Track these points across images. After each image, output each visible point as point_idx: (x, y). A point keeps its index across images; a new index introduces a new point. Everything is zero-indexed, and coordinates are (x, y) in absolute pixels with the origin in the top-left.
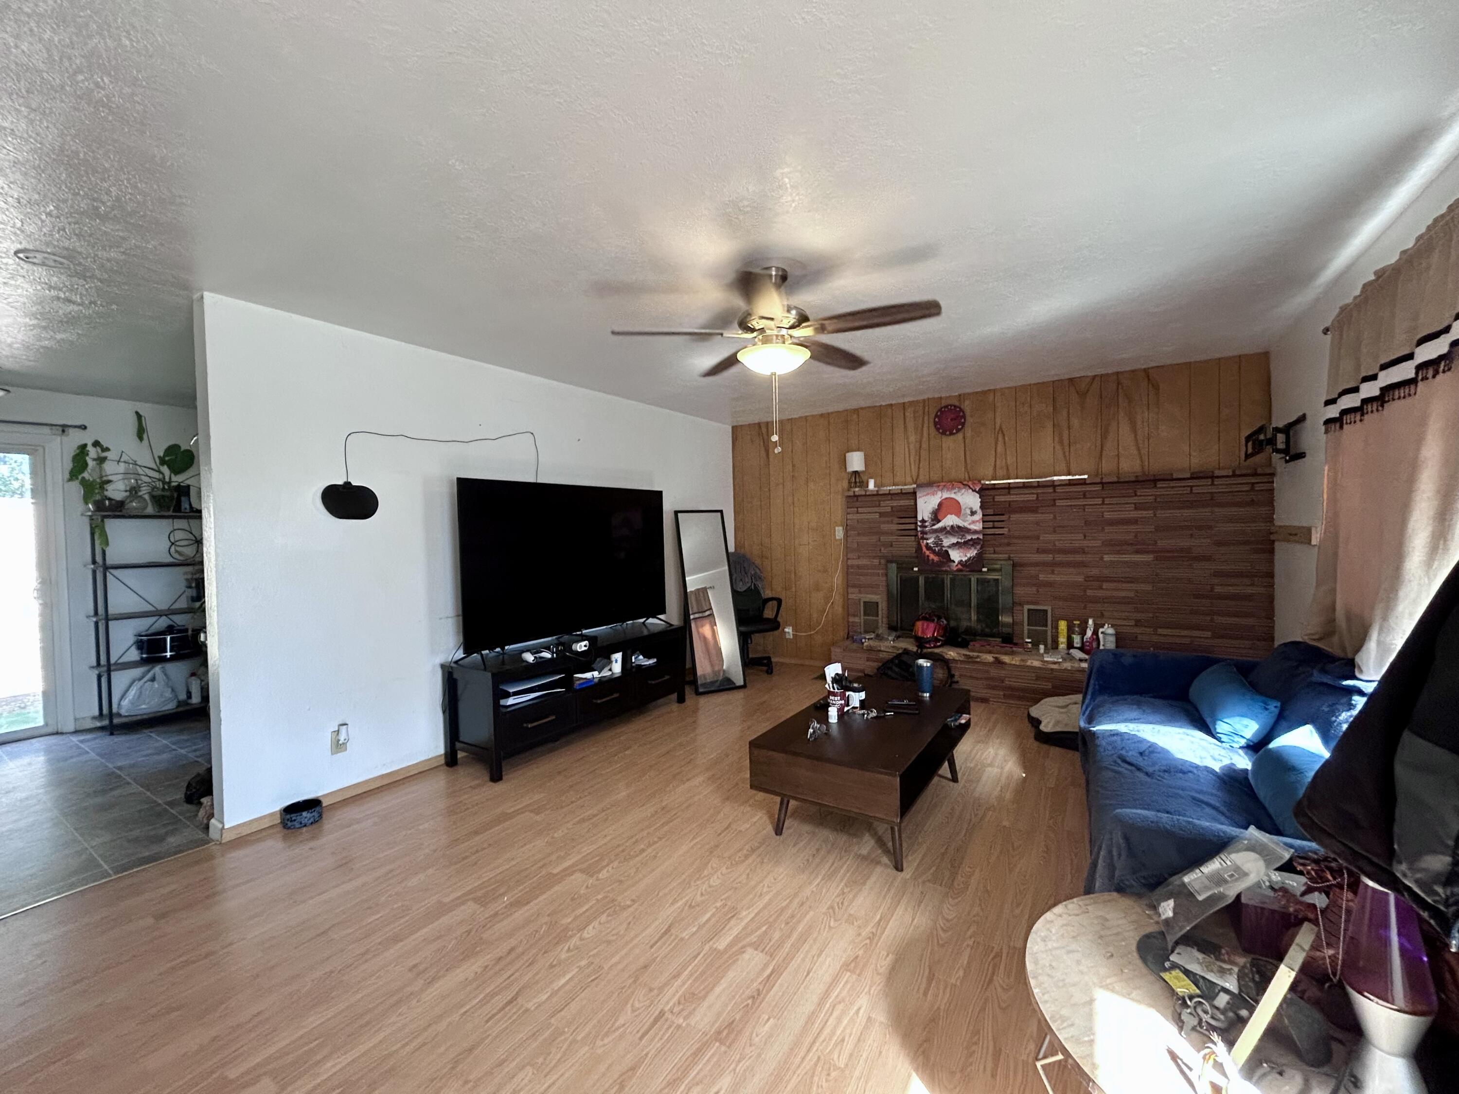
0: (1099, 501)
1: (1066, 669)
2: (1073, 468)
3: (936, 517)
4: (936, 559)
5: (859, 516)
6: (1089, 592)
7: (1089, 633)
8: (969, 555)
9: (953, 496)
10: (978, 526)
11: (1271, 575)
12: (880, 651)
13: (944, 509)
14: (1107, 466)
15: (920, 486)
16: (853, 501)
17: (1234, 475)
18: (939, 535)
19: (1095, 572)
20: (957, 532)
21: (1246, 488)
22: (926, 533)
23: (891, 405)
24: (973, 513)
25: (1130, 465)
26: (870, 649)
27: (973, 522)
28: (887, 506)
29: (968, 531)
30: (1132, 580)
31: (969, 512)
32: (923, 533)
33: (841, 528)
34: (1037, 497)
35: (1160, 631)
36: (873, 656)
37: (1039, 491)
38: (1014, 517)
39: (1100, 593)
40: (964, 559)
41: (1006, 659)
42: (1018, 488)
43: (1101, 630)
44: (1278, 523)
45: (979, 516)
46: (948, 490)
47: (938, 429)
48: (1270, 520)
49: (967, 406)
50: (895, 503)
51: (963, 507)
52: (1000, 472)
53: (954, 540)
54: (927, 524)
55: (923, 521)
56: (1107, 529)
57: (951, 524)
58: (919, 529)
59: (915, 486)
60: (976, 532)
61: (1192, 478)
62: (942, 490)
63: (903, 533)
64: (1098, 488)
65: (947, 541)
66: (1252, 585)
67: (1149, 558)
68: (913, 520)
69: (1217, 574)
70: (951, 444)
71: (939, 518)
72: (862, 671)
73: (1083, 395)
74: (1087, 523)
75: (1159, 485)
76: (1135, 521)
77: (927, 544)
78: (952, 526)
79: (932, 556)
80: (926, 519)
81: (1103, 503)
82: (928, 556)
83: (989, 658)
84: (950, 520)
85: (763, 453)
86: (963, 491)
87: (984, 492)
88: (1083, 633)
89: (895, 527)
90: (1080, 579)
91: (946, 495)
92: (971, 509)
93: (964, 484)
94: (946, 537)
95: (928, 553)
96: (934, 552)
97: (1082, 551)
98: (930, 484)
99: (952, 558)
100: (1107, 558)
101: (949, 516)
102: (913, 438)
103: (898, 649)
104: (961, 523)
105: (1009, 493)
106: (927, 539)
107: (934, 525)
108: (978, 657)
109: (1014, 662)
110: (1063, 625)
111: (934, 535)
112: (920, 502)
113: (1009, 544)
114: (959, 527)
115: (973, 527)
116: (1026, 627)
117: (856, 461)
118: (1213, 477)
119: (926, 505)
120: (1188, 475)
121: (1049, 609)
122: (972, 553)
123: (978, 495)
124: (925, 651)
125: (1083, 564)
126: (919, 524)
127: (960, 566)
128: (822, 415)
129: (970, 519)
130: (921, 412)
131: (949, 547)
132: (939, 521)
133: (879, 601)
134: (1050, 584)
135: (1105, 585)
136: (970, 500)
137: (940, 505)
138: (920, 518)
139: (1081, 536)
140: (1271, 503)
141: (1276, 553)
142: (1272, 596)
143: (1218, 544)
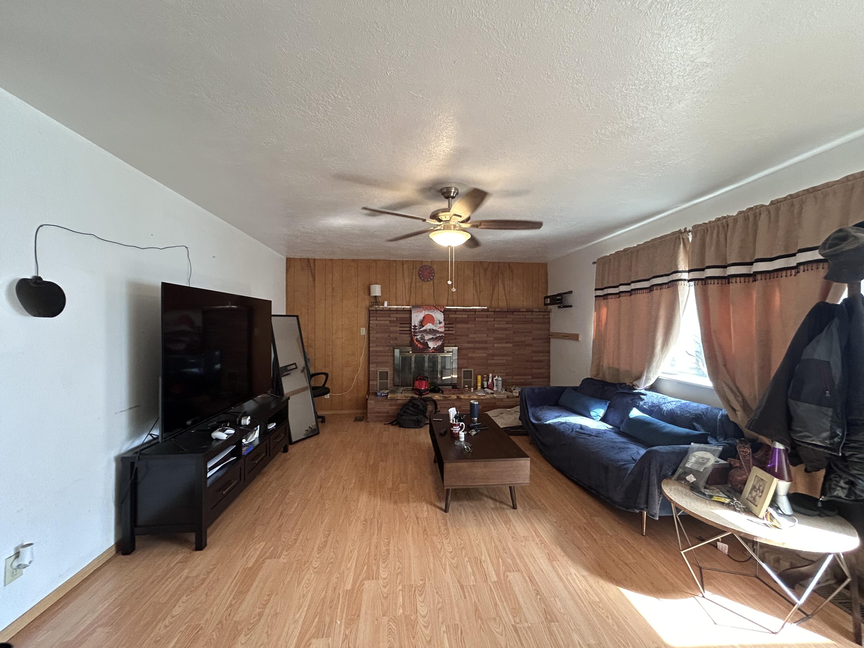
0: (493, 319)
1: (487, 398)
2: (482, 303)
3: (422, 324)
4: (421, 346)
5: (377, 322)
6: (489, 362)
7: (490, 380)
8: (438, 344)
9: (431, 313)
10: (442, 330)
11: (549, 352)
12: (397, 399)
13: (426, 319)
14: (494, 304)
15: (413, 307)
16: (371, 313)
17: (540, 311)
18: (423, 334)
19: (491, 352)
20: (432, 332)
21: (542, 317)
22: (416, 333)
23: (395, 261)
24: (440, 323)
25: (503, 304)
26: (392, 399)
27: (440, 328)
28: (394, 317)
29: (437, 332)
30: (505, 355)
31: (438, 322)
32: (415, 332)
33: (364, 329)
34: (468, 317)
35: (515, 377)
36: (393, 402)
37: (469, 313)
38: (459, 326)
39: (493, 362)
40: (435, 347)
41: (462, 396)
42: (461, 311)
43: (495, 379)
44: (551, 331)
45: (442, 325)
46: (428, 310)
47: (420, 278)
48: (549, 330)
49: (435, 267)
50: (399, 316)
51: (435, 319)
52: (450, 303)
53: (431, 337)
54: (417, 328)
55: (415, 326)
56: (496, 332)
57: (429, 328)
58: (412, 330)
59: (411, 307)
60: (441, 332)
61: (526, 311)
62: (425, 310)
63: (402, 332)
64: (493, 313)
65: (427, 337)
66: (544, 356)
67: (511, 345)
68: (408, 325)
69: (534, 352)
70: (427, 287)
71: (423, 325)
72: (387, 413)
73: (485, 270)
74: (488, 329)
75: (515, 313)
76: (506, 329)
77: (417, 338)
78: (430, 329)
79: (419, 345)
80: (417, 325)
81: (494, 321)
82: (417, 345)
83: (454, 397)
84: (429, 326)
85: (311, 279)
86: (436, 311)
87: (446, 312)
88: (488, 381)
89: (398, 329)
90: (486, 355)
91: (427, 313)
92: (439, 320)
93: (436, 307)
94: (427, 335)
95: (417, 343)
96: (420, 343)
97: (486, 342)
98: (417, 306)
99: (429, 346)
100: (496, 345)
101: (428, 324)
102: (407, 281)
103: (408, 397)
104: (434, 328)
105: (456, 314)
106: (417, 336)
107: (421, 328)
108: (450, 397)
109: (465, 398)
110: (479, 377)
111: (421, 334)
112: (414, 315)
113: (455, 339)
114: (433, 330)
115: (440, 330)
116: (463, 380)
117: (377, 290)
118: (532, 312)
119: (417, 317)
120: (525, 310)
121: (472, 370)
122: (439, 343)
123: (443, 314)
124: (423, 396)
125: (486, 349)
126: (413, 327)
127: (433, 350)
128: (353, 260)
129: (439, 325)
130: (412, 267)
131: (428, 340)
132: (423, 326)
133: (389, 371)
134: (472, 358)
135: (495, 358)
136: (439, 316)
137: (424, 318)
138: (413, 324)
139: (486, 335)
140: (549, 323)
141: (551, 344)
142: (549, 360)
143: (533, 339)
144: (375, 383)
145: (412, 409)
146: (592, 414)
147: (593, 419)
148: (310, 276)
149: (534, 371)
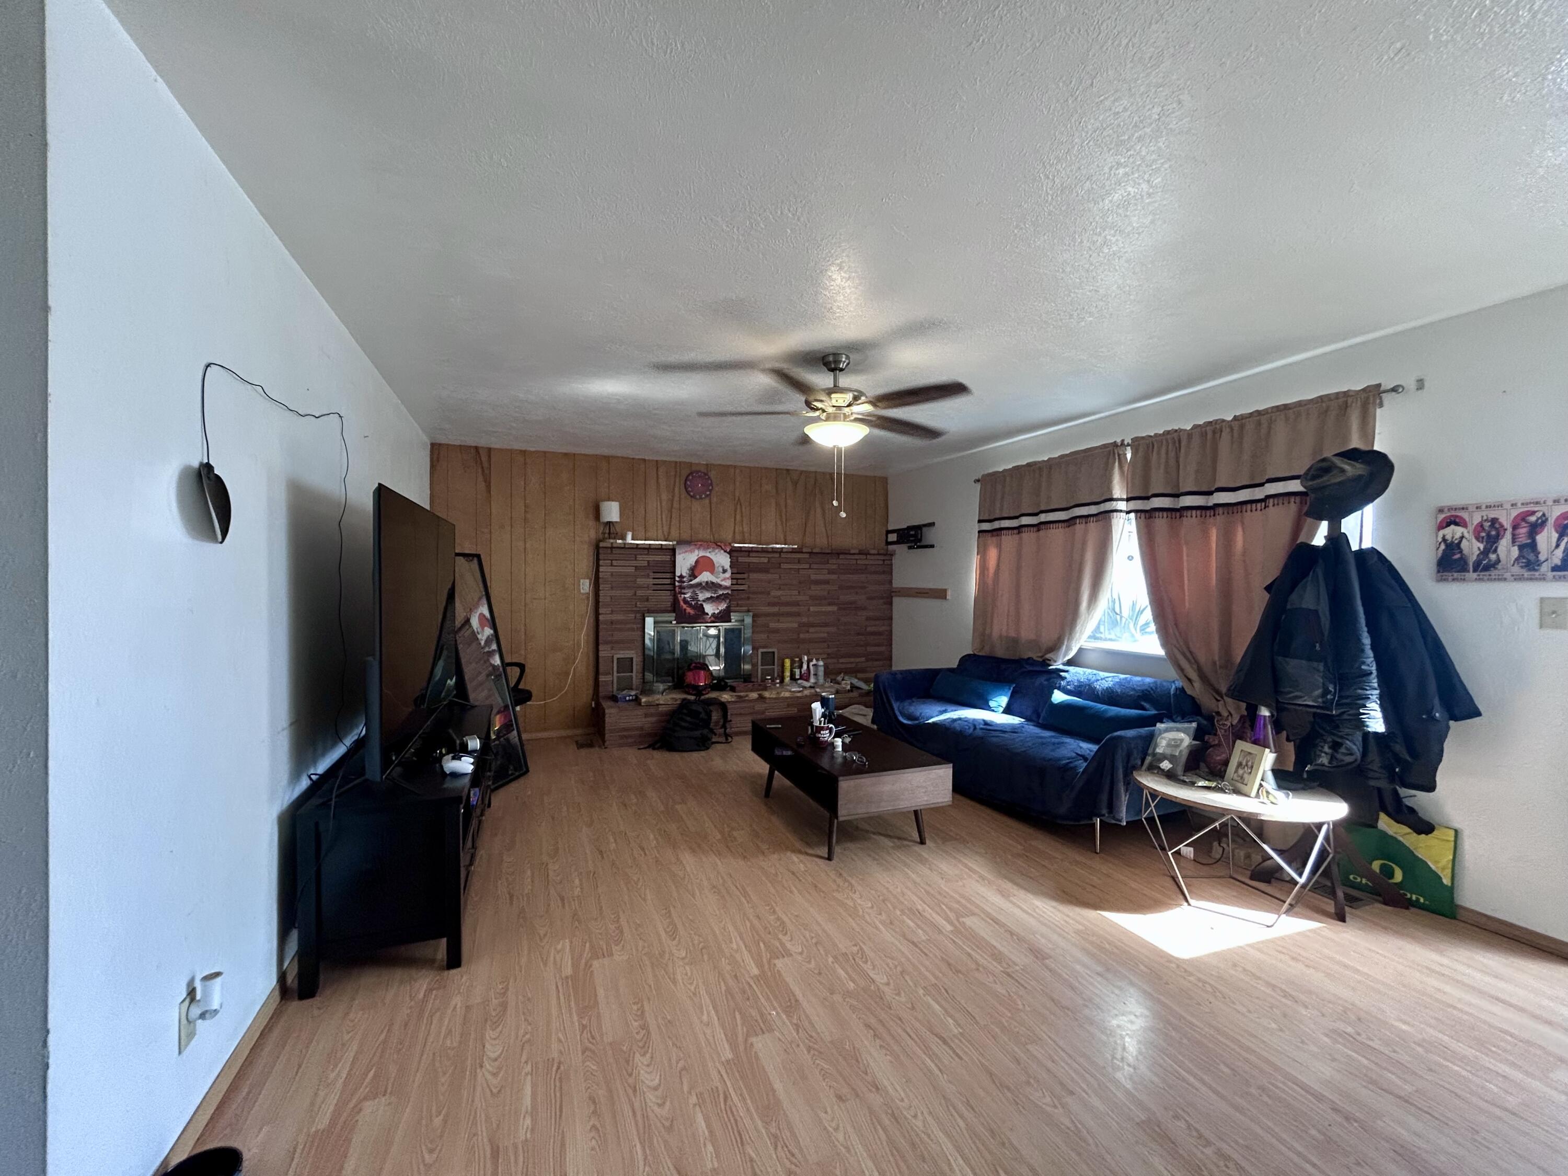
0: (807, 566)
1: (806, 696)
2: (789, 538)
3: (694, 572)
4: (692, 612)
5: (610, 569)
6: (802, 636)
7: (805, 667)
8: (720, 608)
9: (708, 555)
10: (728, 583)
11: (891, 618)
12: (658, 705)
13: (699, 567)
14: (809, 540)
15: (680, 542)
16: (600, 552)
17: (879, 554)
18: (696, 590)
19: (805, 620)
20: (711, 588)
21: (881, 562)
22: (684, 588)
23: (644, 460)
24: (724, 571)
25: (821, 542)
26: (649, 705)
27: (724, 579)
28: (643, 560)
29: (720, 586)
30: (826, 625)
31: (721, 570)
32: (681, 587)
33: (588, 581)
34: (769, 561)
35: (841, 660)
36: (652, 710)
37: (770, 555)
38: (754, 576)
39: (807, 636)
40: (717, 612)
41: (767, 694)
42: (758, 552)
43: (811, 664)
44: (894, 585)
45: (728, 575)
46: (704, 549)
47: (688, 492)
48: (891, 582)
49: (713, 474)
50: (651, 558)
51: (716, 565)
52: (738, 537)
53: (708, 595)
54: (685, 579)
55: (681, 577)
56: (813, 587)
57: (706, 580)
58: (677, 584)
59: (675, 543)
60: (726, 588)
61: (859, 554)
62: (699, 549)
63: (657, 587)
64: (807, 556)
65: (702, 596)
66: (884, 625)
67: (835, 608)
68: (668, 575)
69: (868, 619)
70: (698, 509)
71: (696, 574)
72: (642, 728)
73: (795, 484)
74: (800, 583)
75: (841, 556)
76: (827, 582)
77: (685, 598)
78: (707, 582)
79: (689, 610)
80: (684, 574)
81: (810, 568)
82: (685, 610)
83: (754, 695)
84: (705, 577)
85: (482, 486)
86: (717, 551)
87: (732, 552)
88: (801, 667)
89: (651, 581)
90: (796, 625)
91: (702, 554)
92: (723, 567)
93: (717, 544)
94: (702, 592)
95: (685, 606)
96: (690, 605)
97: (797, 604)
98: (688, 542)
99: (706, 611)
100: (812, 609)
101: (705, 573)
102: (664, 497)
103: (676, 700)
104: (714, 580)
105: (749, 556)
106: (684, 594)
107: (691, 581)
108: (747, 696)
109: (771, 696)
110: (788, 663)
111: (691, 590)
112: (679, 558)
113: (748, 598)
114: (713, 583)
115: (723, 583)
116: (760, 668)
117: (612, 512)
118: (867, 554)
119: (685, 561)
120: (857, 551)
121: (775, 650)
122: (723, 606)
123: (729, 556)
124: (703, 697)
125: (798, 614)
126: (677, 579)
127: (712, 619)
128: (566, 455)
129: (722, 576)
130: (673, 473)
131: (704, 601)
132: (695, 577)
133: (634, 656)
134: (776, 631)
135: (812, 630)
136: (722, 559)
137: (697, 562)
138: (678, 574)
139: (796, 592)
140: (891, 573)
141: (894, 604)
142: (891, 631)
143: (869, 598)
144: (609, 678)
145: (688, 719)
146: (992, 704)
147: (993, 711)
148: (480, 478)
149: (871, 649)
